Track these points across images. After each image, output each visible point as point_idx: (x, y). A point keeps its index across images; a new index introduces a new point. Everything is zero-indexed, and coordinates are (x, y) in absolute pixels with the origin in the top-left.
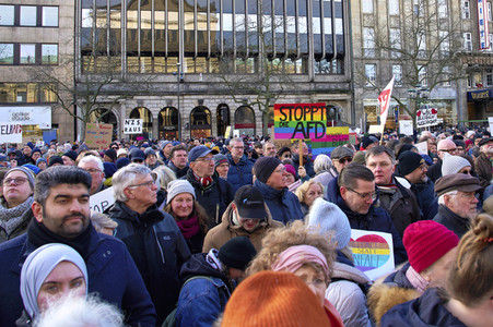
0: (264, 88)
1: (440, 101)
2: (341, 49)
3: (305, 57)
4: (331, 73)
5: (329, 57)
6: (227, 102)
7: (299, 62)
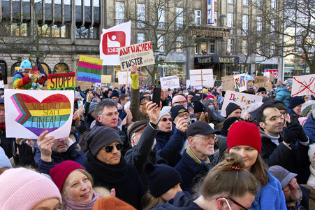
0: (35, 49)
1: (173, 63)
2: (98, 19)
3: (68, 24)
4: (88, 38)
5: (88, 25)
6: (5, 59)
7: (63, 28)
